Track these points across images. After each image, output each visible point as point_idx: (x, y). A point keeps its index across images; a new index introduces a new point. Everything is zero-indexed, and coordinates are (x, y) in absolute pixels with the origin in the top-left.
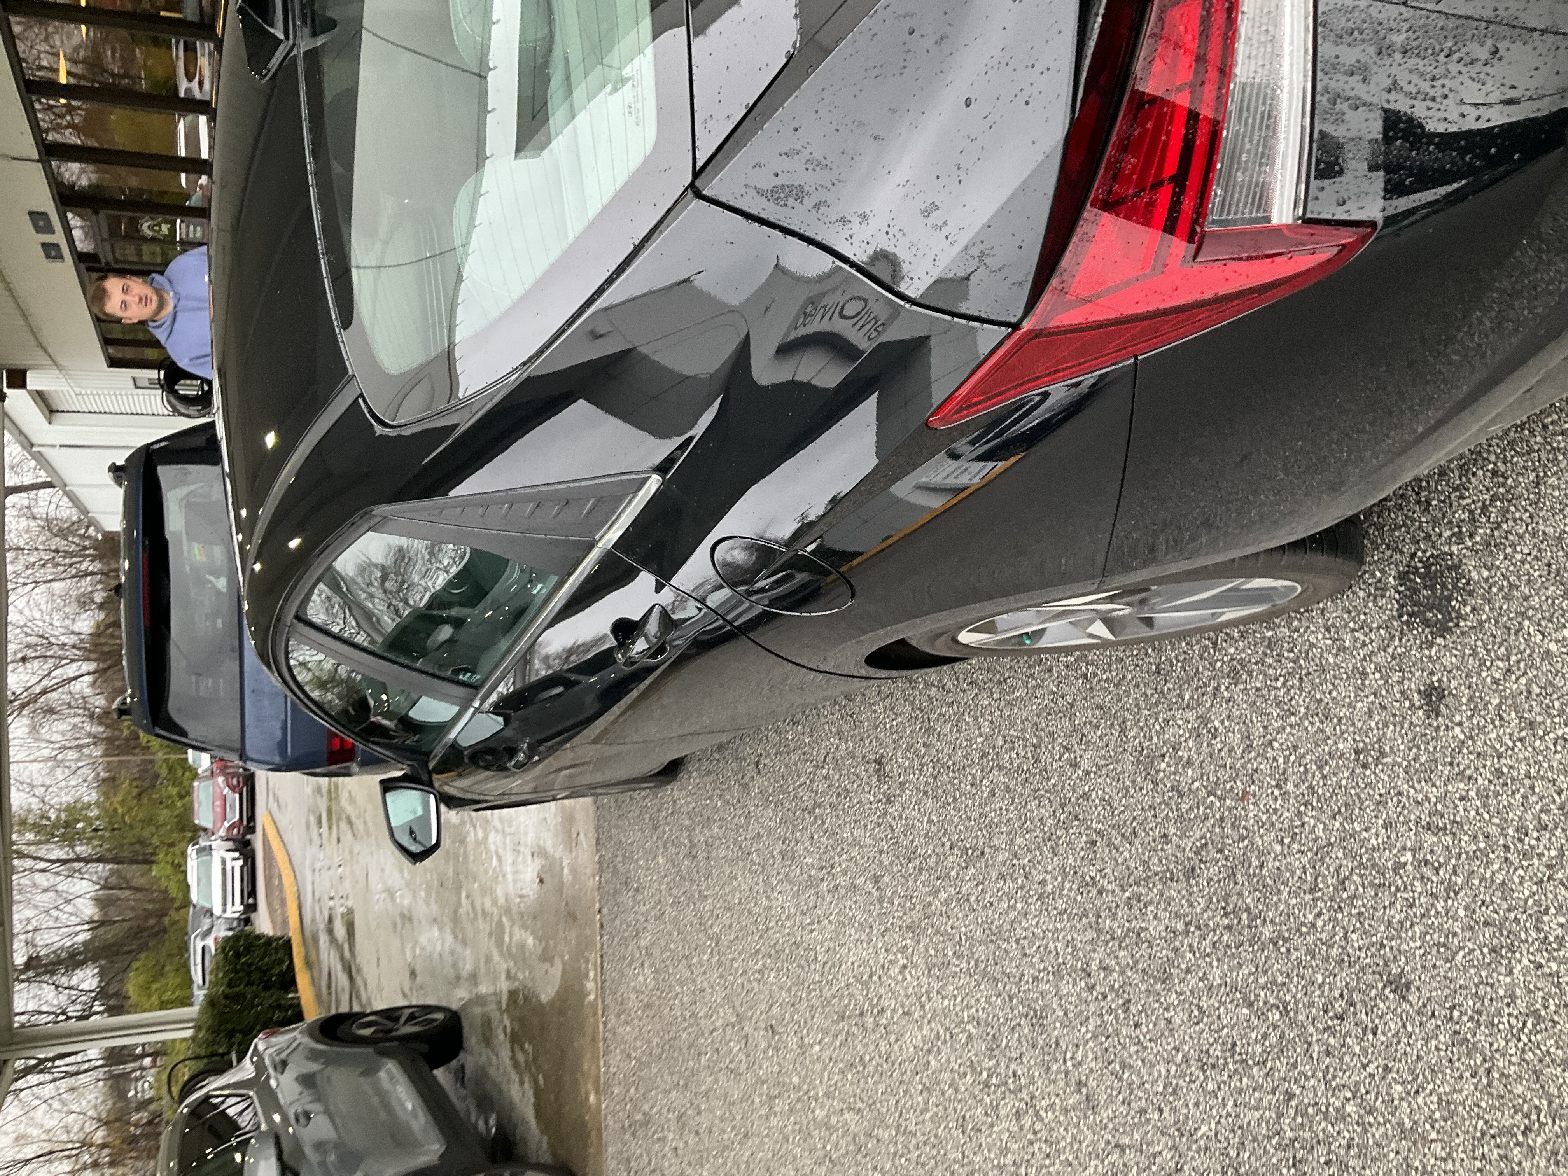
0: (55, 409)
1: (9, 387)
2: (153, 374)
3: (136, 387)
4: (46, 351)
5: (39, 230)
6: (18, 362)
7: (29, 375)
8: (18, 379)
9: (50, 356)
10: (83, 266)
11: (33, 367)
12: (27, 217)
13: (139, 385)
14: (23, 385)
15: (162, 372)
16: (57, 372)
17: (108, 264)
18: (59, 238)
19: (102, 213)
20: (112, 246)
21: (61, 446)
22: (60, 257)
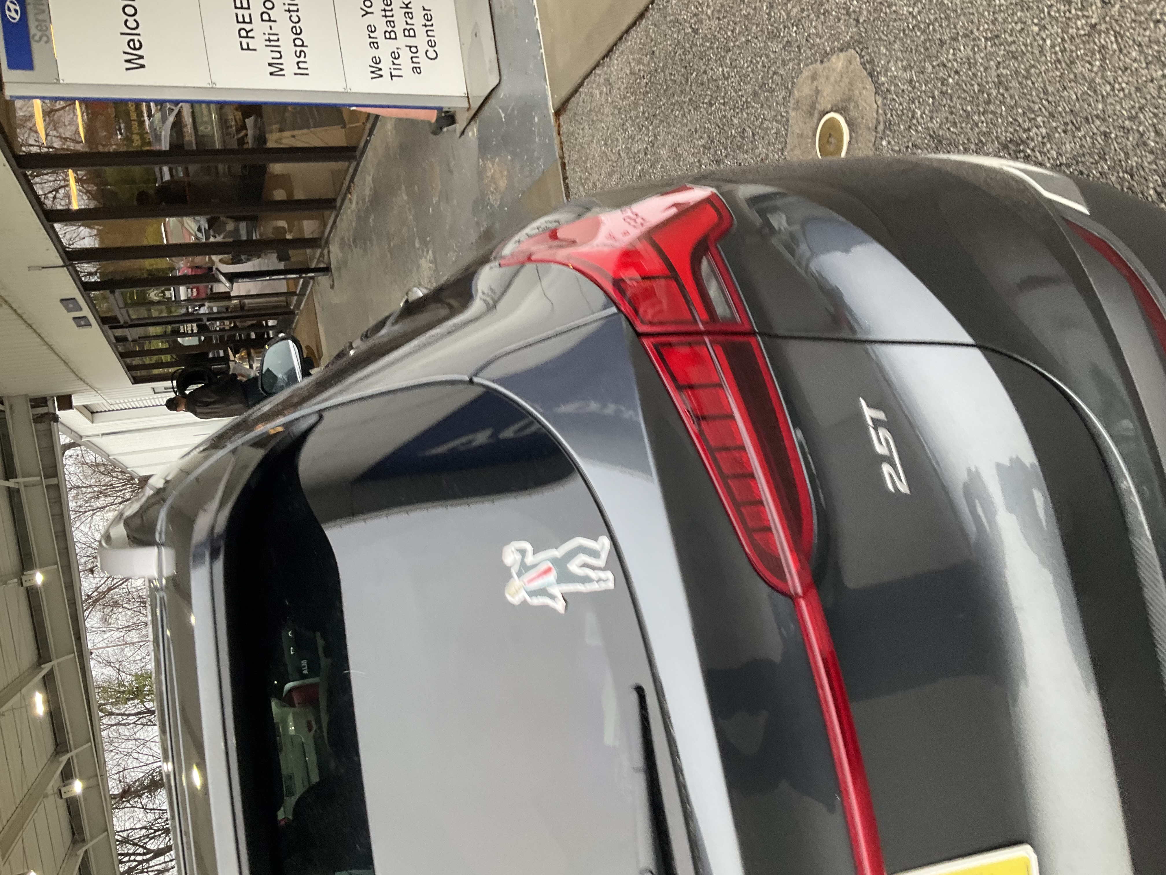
0: (95, 411)
1: (59, 410)
2: (168, 384)
3: (155, 393)
4: (84, 381)
5: (69, 310)
6: (64, 391)
7: (73, 397)
8: (66, 402)
9: (87, 384)
10: (106, 327)
11: (75, 392)
12: (60, 304)
13: (156, 391)
14: (70, 406)
15: (175, 382)
16: (95, 392)
17: (126, 323)
18: (86, 312)
19: (118, 292)
20: (128, 312)
21: (103, 435)
22: (89, 325)
